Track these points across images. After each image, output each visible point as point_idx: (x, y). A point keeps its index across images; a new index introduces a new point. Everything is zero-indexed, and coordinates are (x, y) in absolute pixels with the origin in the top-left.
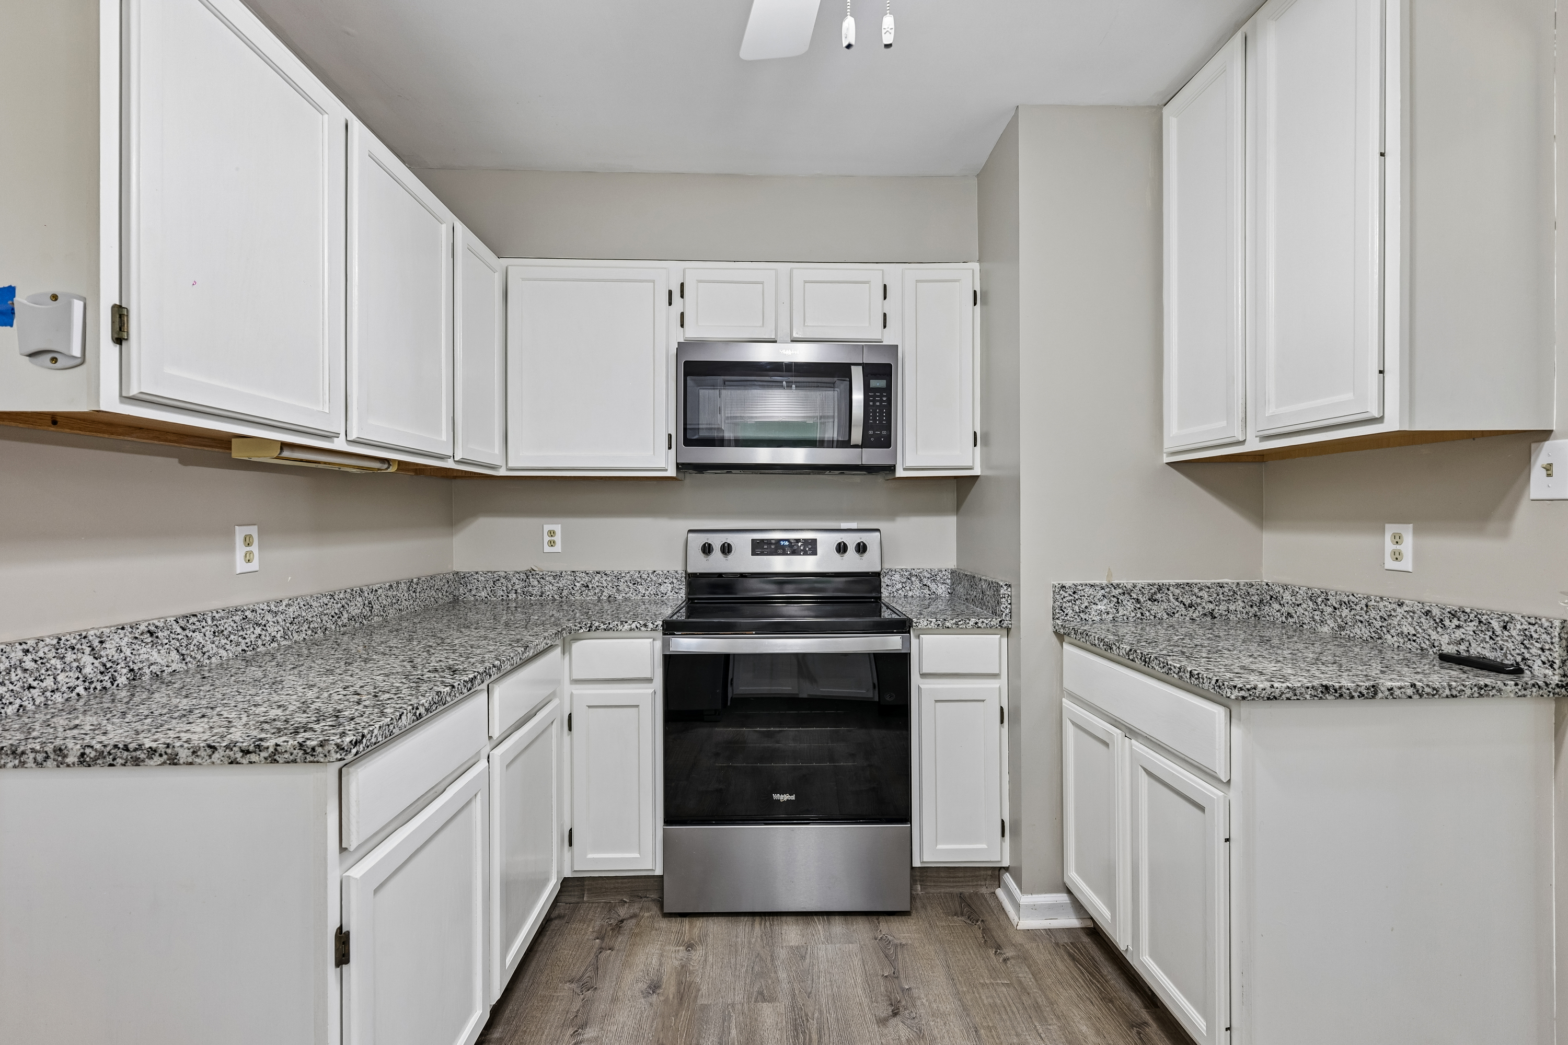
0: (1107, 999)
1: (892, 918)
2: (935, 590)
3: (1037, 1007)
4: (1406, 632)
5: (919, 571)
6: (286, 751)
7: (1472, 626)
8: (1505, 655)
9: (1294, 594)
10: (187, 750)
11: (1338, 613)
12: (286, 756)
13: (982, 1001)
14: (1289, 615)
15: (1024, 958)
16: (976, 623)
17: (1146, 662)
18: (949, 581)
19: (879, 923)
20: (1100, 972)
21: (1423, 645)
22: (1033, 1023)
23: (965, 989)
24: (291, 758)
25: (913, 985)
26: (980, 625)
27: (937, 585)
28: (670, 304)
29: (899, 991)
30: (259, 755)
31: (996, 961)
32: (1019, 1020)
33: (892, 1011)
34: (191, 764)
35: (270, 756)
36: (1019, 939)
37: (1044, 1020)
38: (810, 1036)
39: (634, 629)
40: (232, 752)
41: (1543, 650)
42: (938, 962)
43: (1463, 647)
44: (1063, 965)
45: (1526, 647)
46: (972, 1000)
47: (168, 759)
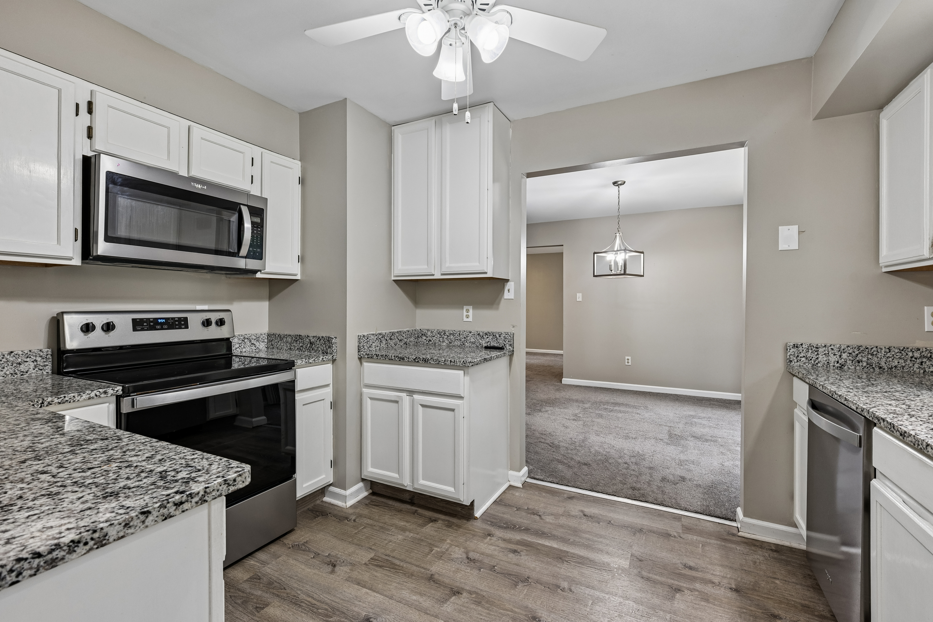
0: (400, 511)
1: (286, 536)
2: (258, 347)
3: (382, 528)
4: (472, 341)
5: (249, 335)
6: (214, 490)
7: (491, 337)
8: (500, 344)
9: (432, 332)
10: (118, 526)
11: (449, 338)
12: (214, 494)
13: (362, 539)
14: (430, 340)
15: (360, 516)
16: (323, 359)
17: (425, 361)
18: (266, 340)
19: (283, 542)
20: (389, 505)
21: (477, 345)
22: (386, 533)
23: (351, 539)
24: (218, 493)
25: (329, 553)
26: (324, 359)
27: (259, 343)
28: (77, 115)
29: (326, 558)
30: (191, 502)
31: (352, 523)
32: (381, 535)
33: (332, 566)
34: (123, 537)
35: (200, 500)
36: (351, 511)
37: (388, 530)
38: (306, 601)
39: (93, 398)
40: (166, 509)
41: (509, 341)
42: (329, 538)
43: (489, 344)
44: (375, 510)
45: (505, 341)
46: (358, 541)
47: (94, 544)
